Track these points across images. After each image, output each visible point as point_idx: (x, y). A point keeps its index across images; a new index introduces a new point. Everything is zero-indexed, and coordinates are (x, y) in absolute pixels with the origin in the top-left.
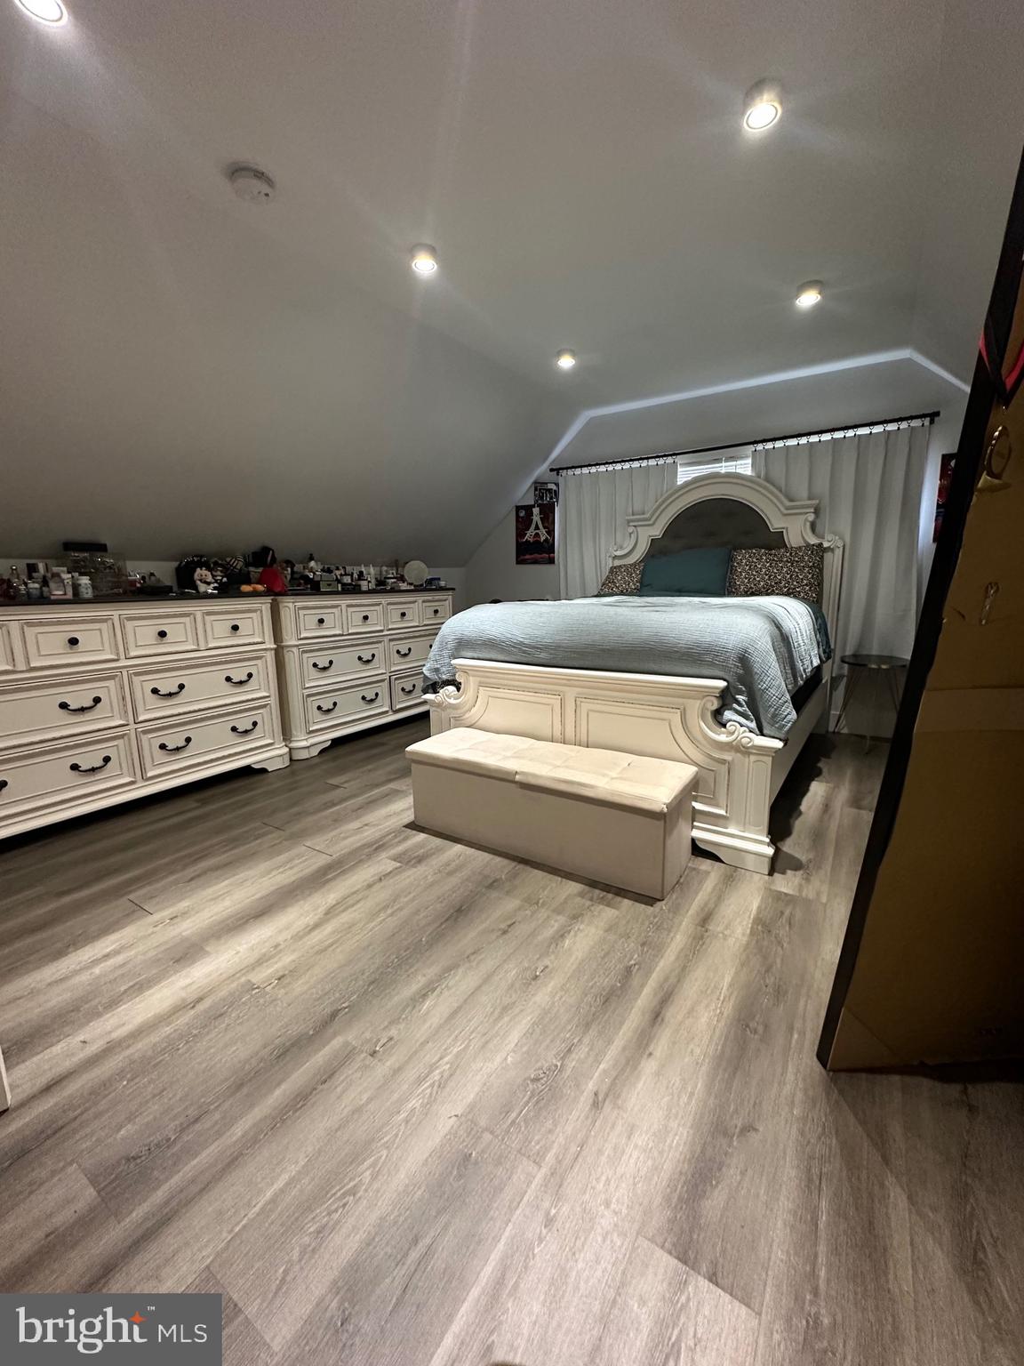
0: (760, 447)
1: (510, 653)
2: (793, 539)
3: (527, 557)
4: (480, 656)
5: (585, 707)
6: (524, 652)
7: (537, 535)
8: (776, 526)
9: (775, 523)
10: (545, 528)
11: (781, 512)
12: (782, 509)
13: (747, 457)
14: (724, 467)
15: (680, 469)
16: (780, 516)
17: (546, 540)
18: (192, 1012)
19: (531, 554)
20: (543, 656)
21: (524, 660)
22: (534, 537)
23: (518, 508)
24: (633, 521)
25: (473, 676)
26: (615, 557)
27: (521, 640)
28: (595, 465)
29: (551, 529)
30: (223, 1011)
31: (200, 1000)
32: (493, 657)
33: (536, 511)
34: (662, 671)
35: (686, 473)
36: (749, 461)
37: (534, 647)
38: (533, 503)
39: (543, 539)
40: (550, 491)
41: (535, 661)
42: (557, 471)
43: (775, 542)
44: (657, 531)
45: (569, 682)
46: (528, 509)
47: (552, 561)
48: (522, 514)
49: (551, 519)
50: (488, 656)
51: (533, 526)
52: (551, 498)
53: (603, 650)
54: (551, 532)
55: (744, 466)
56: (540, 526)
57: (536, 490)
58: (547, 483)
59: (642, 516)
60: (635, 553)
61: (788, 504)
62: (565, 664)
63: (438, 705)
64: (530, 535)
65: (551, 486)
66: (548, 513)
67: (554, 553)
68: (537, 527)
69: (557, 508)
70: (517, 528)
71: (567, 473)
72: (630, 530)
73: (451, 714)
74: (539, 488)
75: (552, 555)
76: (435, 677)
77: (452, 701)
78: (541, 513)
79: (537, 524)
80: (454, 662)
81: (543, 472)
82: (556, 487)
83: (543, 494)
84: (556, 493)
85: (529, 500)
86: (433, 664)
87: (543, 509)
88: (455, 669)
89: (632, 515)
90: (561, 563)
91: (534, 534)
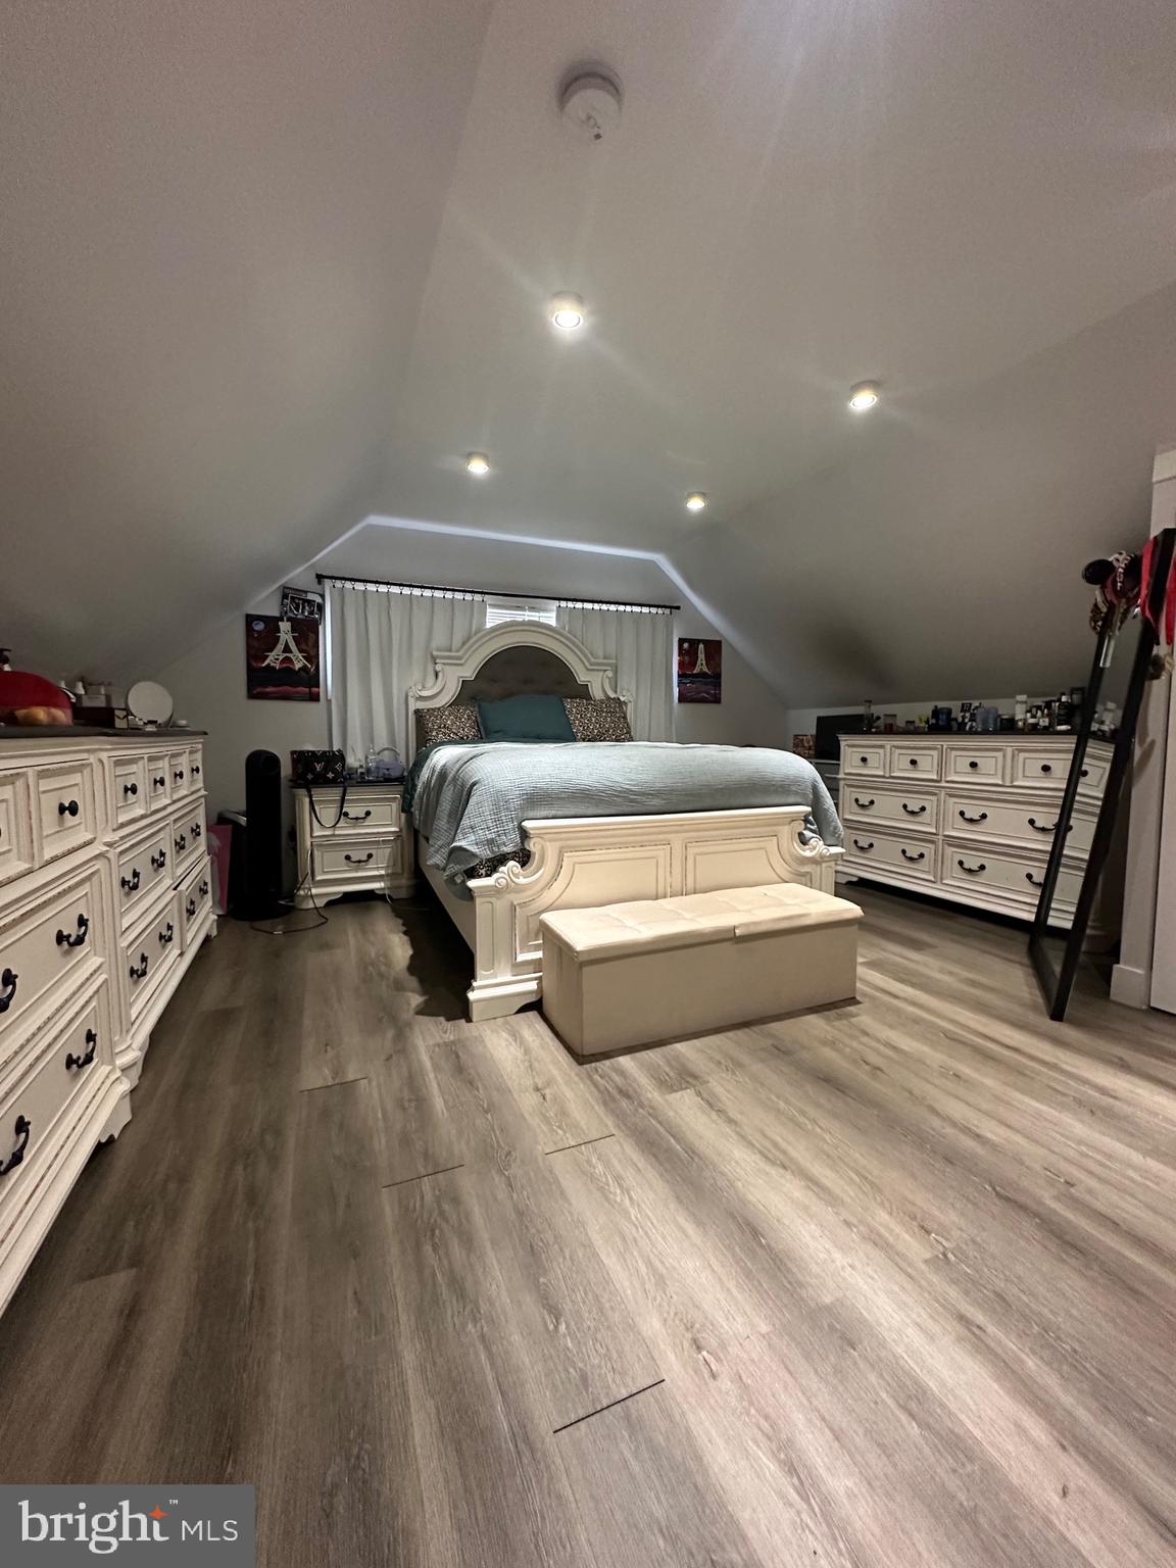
0: (563, 604)
1: (609, 803)
2: (597, 693)
3: (268, 689)
4: (560, 813)
5: (691, 851)
6: (632, 801)
7: (287, 660)
8: (582, 679)
9: (582, 677)
10: (301, 651)
11: (586, 667)
12: (587, 664)
13: (551, 611)
14: (528, 616)
15: (489, 610)
16: (584, 669)
17: (304, 668)
18: (991, 1329)
19: (274, 686)
20: (656, 803)
21: (634, 810)
22: (282, 662)
23: (250, 619)
24: (439, 657)
25: (550, 841)
26: (421, 698)
27: (627, 787)
28: (387, 584)
29: (312, 653)
30: (992, 1296)
31: (962, 1318)
32: (580, 812)
33: (285, 626)
34: (764, 804)
35: (495, 617)
36: (554, 614)
37: (644, 794)
38: (277, 614)
39: (298, 666)
41: (643, 809)
42: (320, 578)
43: (583, 693)
44: (469, 672)
45: (680, 828)
46: (272, 623)
47: (315, 698)
48: (260, 627)
49: (311, 642)
50: (572, 813)
51: (280, 647)
52: (312, 613)
53: (717, 790)
54: (313, 657)
55: (549, 617)
56: (293, 647)
57: (285, 596)
58: (306, 592)
59: (448, 654)
60: (443, 694)
61: (593, 660)
62: (682, 808)
63: (497, 891)
64: (274, 658)
65: (310, 597)
66: (307, 633)
67: (318, 687)
68: (287, 649)
69: (320, 627)
70: (249, 647)
71: (339, 584)
72: (438, 668)
73: (517, 899)
74: (291, 596)
75: (314, 690)
76: (485, 853)
77: (522, 881)
78: (293, 630)
79: (287, 645)
80: (527, 824)
81: (298, 576)
82: (319, 600)
83: (298, 605)
84: (321, 608)
85: (273, 611)
86: (481, 835)
87: (296, 625)
88: (524, 835)
89: (438, 650)
90: (333, 701)
91: (281, 658)
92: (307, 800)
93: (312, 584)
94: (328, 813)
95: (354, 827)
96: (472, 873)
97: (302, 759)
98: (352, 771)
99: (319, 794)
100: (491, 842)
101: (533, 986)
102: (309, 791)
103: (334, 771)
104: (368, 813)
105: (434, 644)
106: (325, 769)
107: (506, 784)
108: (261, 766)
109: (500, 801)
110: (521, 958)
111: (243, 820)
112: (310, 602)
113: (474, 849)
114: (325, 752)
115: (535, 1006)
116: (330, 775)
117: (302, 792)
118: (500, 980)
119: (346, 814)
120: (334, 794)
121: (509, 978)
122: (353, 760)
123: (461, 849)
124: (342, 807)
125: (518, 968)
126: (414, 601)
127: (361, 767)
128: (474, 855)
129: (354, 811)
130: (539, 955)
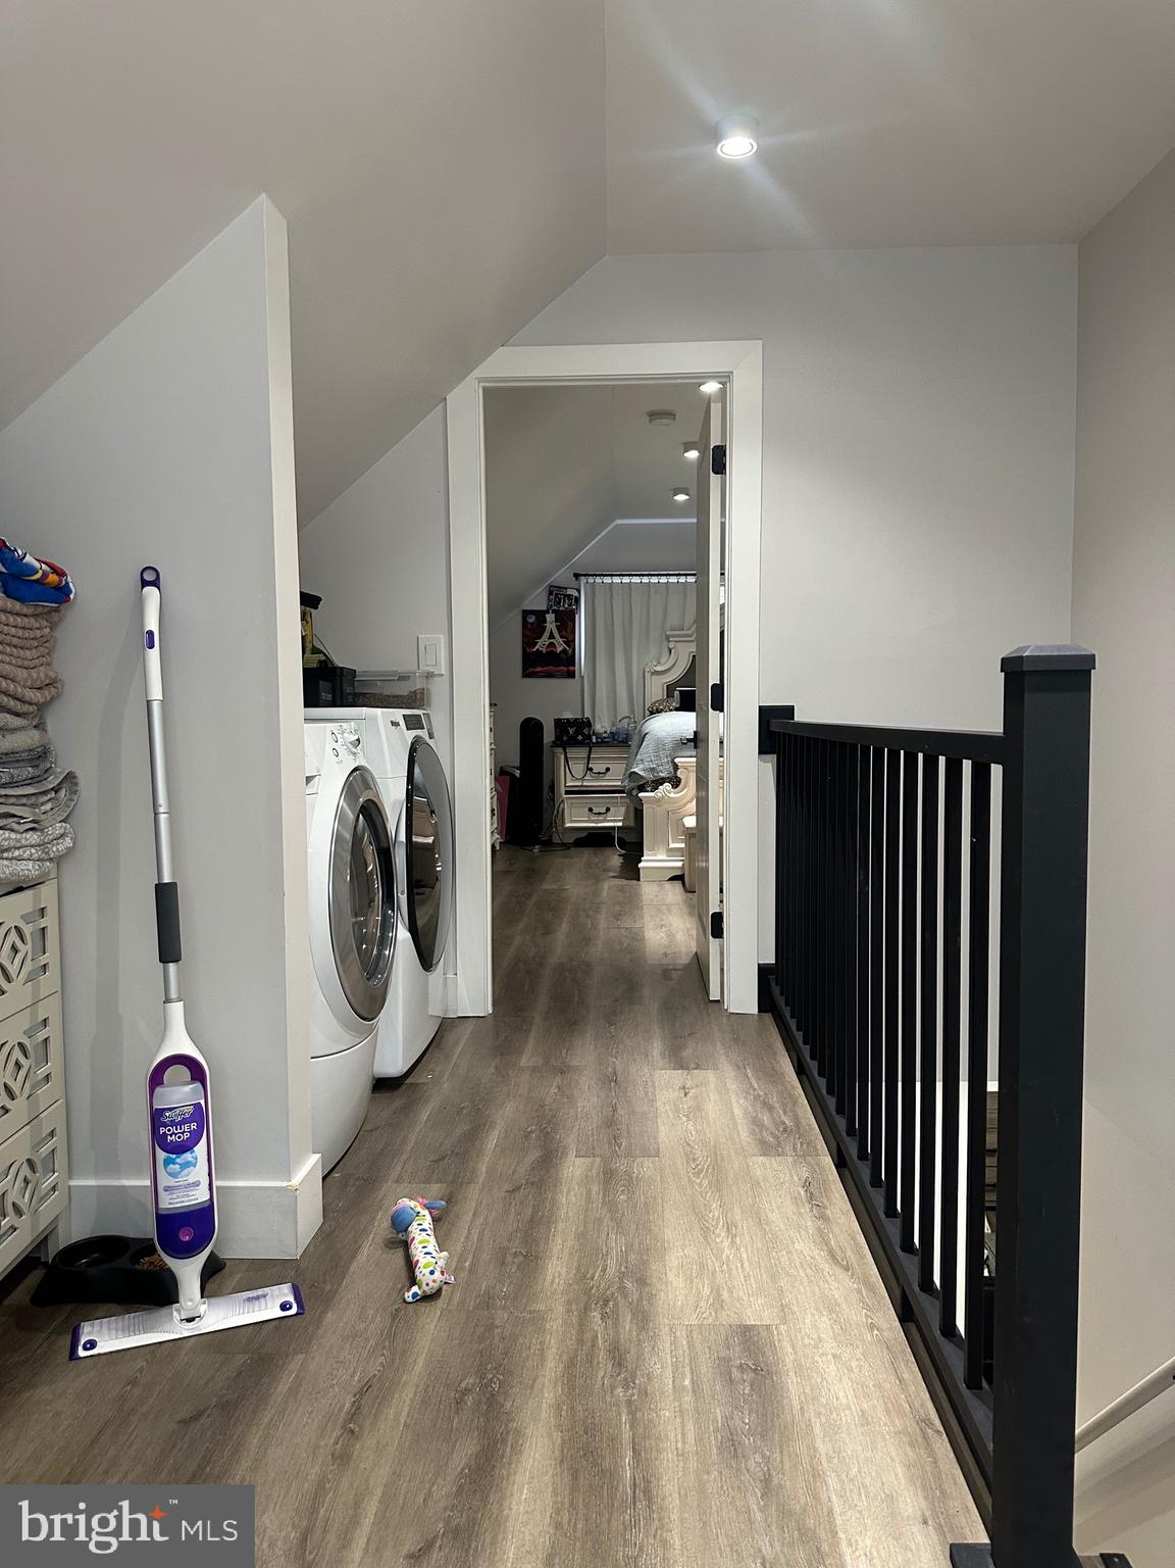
3: (539, 669)
7: (552, 645)
10: (562, 637)
17: (564, 651)
19: (543, 667)
22: (547, 647)
23: (526, 613)
24: (673, 636)
28: (629, 575)
29: (570, 638)
33: (550, 617)
38: (545, 608)
39: (559, 649)
40: (569, 597)
42: (577, 576)
46: (540, 615)
47: (571, 675)
48: (532, 619)
49: (570, 629)
51: (547, 634)
52: (570, 605)
54: (570, 641)
56: (556, 634)
57: (551, 593)
58: (566, 588)
59: (680, 632)
60: (672, 671)
63: (658, 801)
64: (541, 644)
65: (569, 592)
66: (566, 622)
67: (574, 666)
68: (552, 636)
69: (577, 616)
70: (524, 636)
71: (591, 580)
72: (671, 645)
73: (669, 807)
74: (557, 593)
75: (571, 668)
76: (649, 776)
77: (672, 795)
78: (556, 620)
79: (551, 632)
80: (676, 760)
81: (562, 576)
82: (576, 594)
83: (560, 599)
84: (577, 600)
85: (541, 605)
86: (647, 765)
87: (560, 616)
88: (676, 767)
89: (672, 630)
90: (585, 678)
91: (547, 643)
92: (563, 757)
93: (571, 581)
94: (578, 768)
95: (598, 780)
96: (642, 789)
97: (560, 724)
98: (598, 735)
99: (573, 752)
100: (652, 769)
101: (680, 864)
102: (565, 750)
103: (583, 735)
104: (608, 769)
105: (668, 626)
106: (577, 733)
107: (664, 734)
108: (531, 730)
109: (660, 745)
110: (672, 846)
111: (517, 773)
112: (569, 596)
113: (641, 773)
114: (576, 719)
115: (679, 878)
116: (580, 738)
117: (560, 750)
118: (659, 857)
119: (591, 769)
120: (582, 752)
121: (665, 858)
122: (598, 727)
123: (634, 772)
124: (588, 763)
125: (671, 851)
126: (653, 591)
127: (606, 732)
128: (642, 777)
129: (598, 767)
130: (683, 845)
